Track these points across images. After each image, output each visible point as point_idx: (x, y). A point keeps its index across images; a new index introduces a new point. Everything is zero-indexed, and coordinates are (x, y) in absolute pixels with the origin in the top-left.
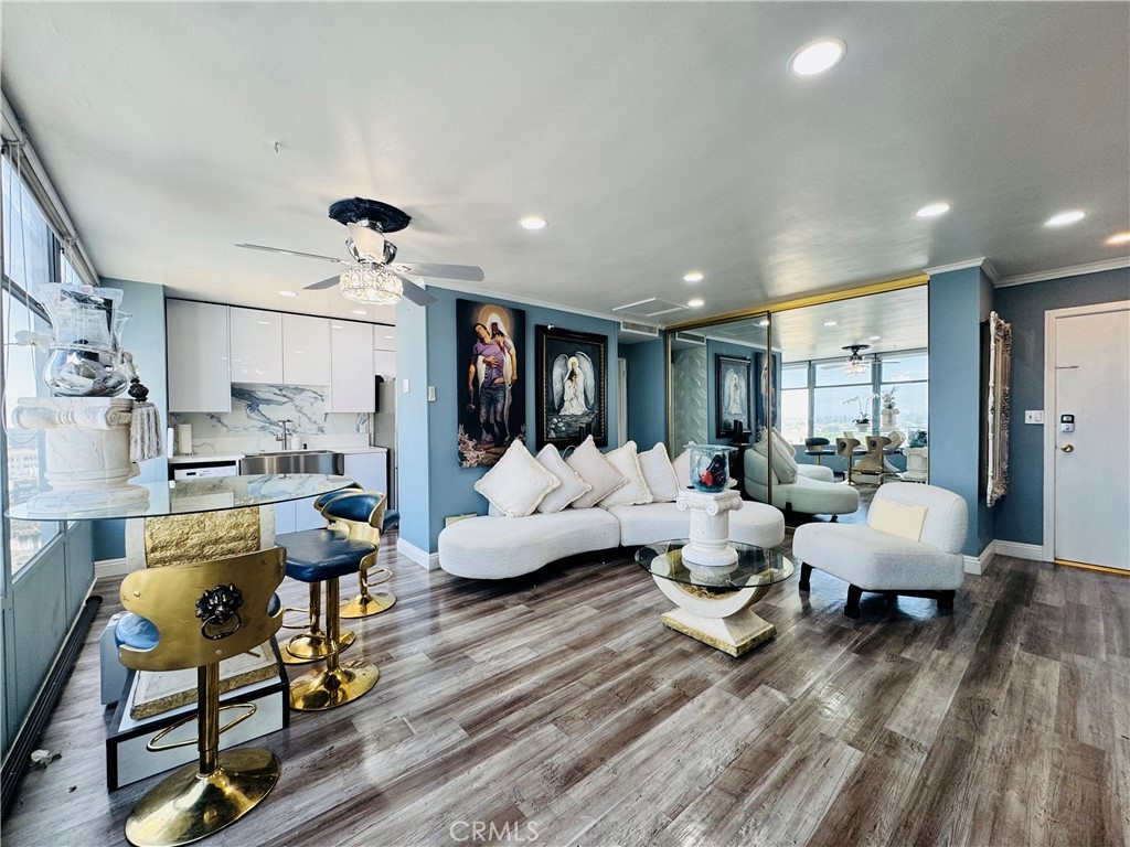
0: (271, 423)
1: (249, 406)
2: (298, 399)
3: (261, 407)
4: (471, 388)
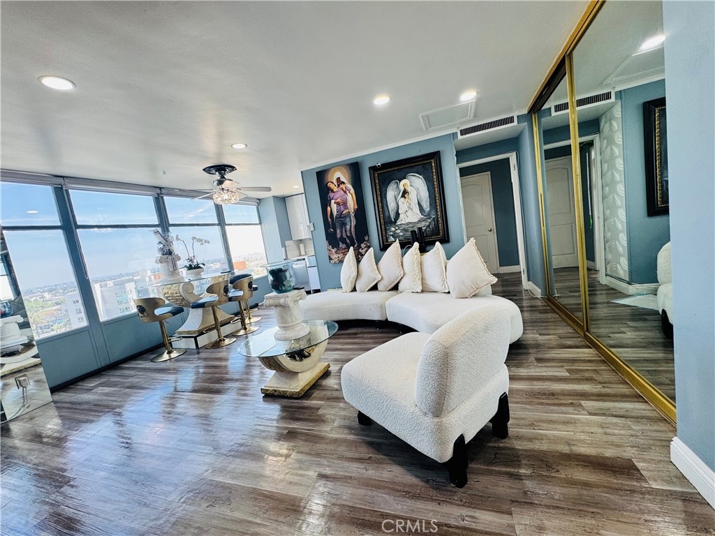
4: (330, 220)
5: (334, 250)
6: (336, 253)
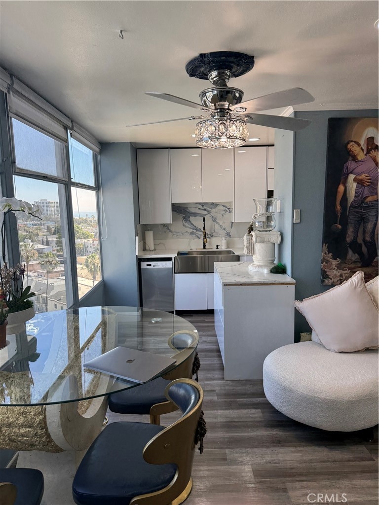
0: (197, 230)
1: (184, 218)
2: (213, 211)
3: (192, 218)
4: (339, 207)
5: (334, 263)
6: (339, 267)
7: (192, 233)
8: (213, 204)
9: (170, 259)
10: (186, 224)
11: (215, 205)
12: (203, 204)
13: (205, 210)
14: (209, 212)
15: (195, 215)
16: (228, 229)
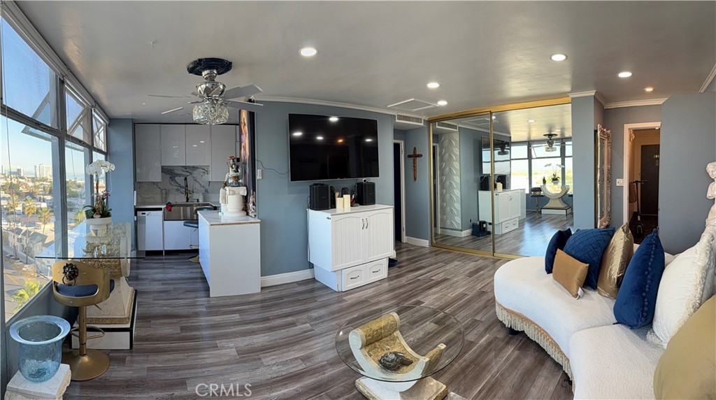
0: (180, 187)
1: (171, 178)
2: (195, 172)
3: (176, 178)
7: (177, 190)
8: (194, 167)
9: (160, 209)
10: (172, 183)
11: (194, 168)
12: (185, 167)
13: (188, 172)
14: (191, 174)
15: (180, 175)
16: (207, 187)
